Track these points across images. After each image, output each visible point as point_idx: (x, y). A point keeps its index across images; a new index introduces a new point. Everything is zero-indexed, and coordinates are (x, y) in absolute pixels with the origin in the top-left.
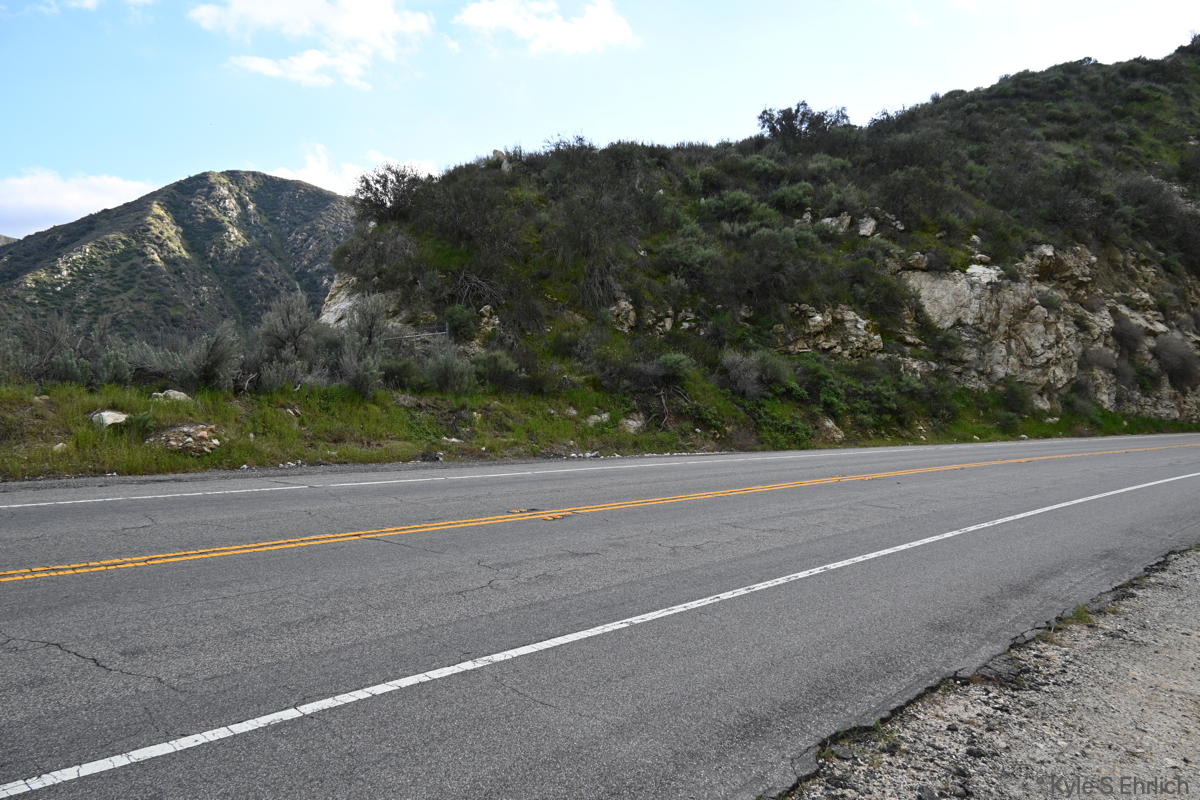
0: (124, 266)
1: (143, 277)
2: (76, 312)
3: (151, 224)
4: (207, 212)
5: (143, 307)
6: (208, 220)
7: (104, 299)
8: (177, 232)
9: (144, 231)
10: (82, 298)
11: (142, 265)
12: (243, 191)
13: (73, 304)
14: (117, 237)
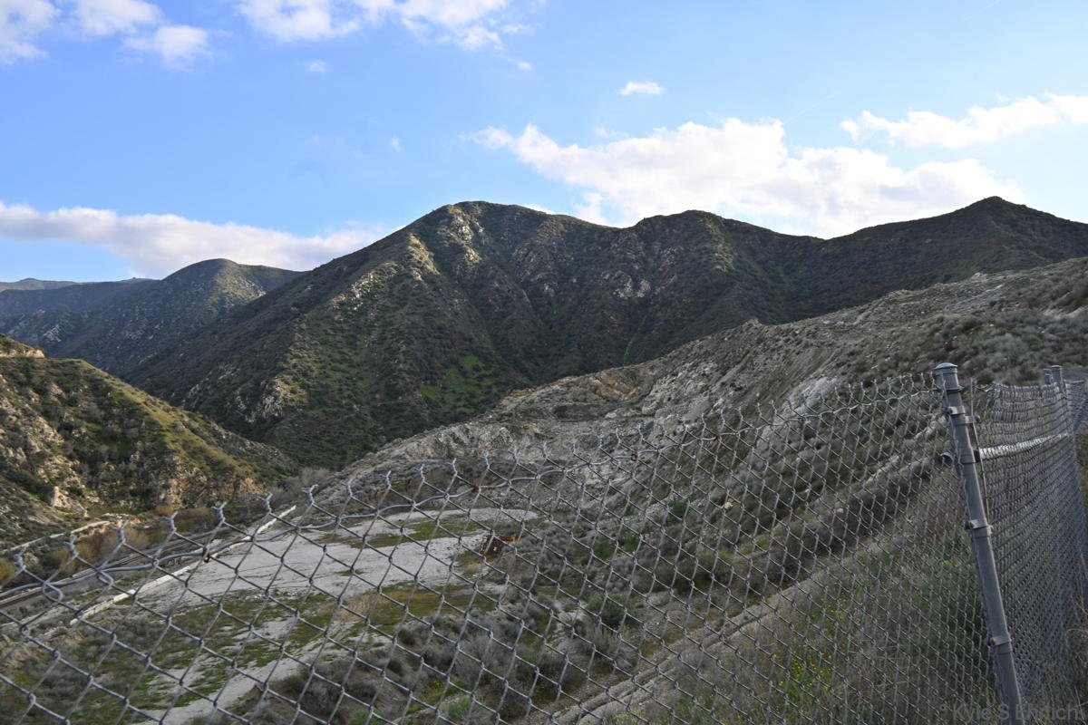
0: (398, 287)
1: (414, 295)
2: (369, 325)
3: (413, 252)
4: (450, 238)
5: (416, 319)
6: (451, 244)
7: (388, 315)
8: (430, 257)
9: (409, 258)
10: (372, 315)
11: (411, 285)
12: (474, 219)
13: (366, 320)
14: (390, 264)
